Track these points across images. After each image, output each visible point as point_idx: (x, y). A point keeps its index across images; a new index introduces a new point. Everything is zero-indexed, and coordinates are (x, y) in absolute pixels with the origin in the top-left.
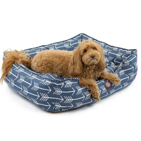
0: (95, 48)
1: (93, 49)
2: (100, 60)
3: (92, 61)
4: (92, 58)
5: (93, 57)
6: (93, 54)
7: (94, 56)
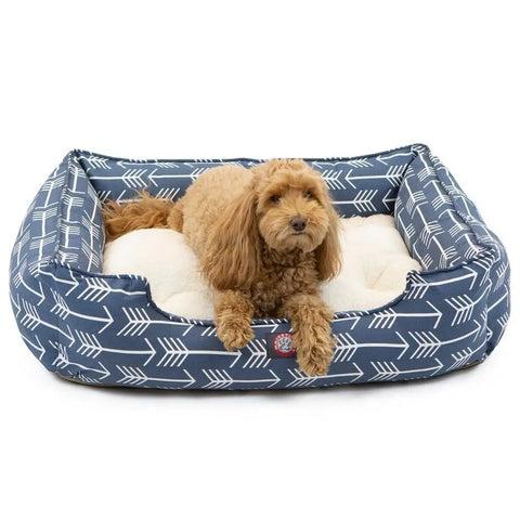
0: (310, 193)
1: (305, 196)
2: (324, 242)
3: (293, 241)
4: (297, 230)
5: (298, 226)
6: (299, 216)
7: (304, 225)
